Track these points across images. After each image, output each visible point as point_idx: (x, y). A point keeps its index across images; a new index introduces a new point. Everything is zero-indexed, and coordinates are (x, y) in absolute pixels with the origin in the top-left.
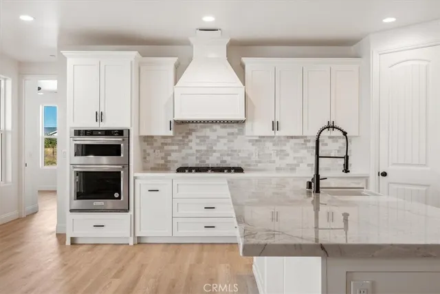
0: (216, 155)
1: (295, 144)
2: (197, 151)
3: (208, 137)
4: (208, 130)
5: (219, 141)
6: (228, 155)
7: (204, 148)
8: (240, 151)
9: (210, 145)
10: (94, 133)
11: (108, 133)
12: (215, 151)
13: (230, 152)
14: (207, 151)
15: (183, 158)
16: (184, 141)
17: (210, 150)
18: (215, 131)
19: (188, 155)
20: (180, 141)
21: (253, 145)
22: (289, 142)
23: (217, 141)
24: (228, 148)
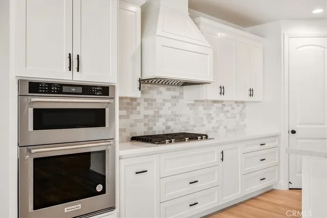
0: (162, 120)
1: (217, 108)
2: (146, 116)
3: (155, 100)
4: (155, 92)
5: (164, 105)
6: (172, 120)
7: (151, 112)
8: (181, 116)
9: (156, 110)
10: (65, 89)
11: (87, 90)
12: (161, 116)
13: (173, 117)
14: (154, 116)
15: (131, 126)
16: (132, 104)
17: (157, 116)
18: (161, 93)
19: (136, 121)
20: (128, 104)
21: (191, 109)
22: (213, 106)
23: (163, 104)
24: (172, 112)
